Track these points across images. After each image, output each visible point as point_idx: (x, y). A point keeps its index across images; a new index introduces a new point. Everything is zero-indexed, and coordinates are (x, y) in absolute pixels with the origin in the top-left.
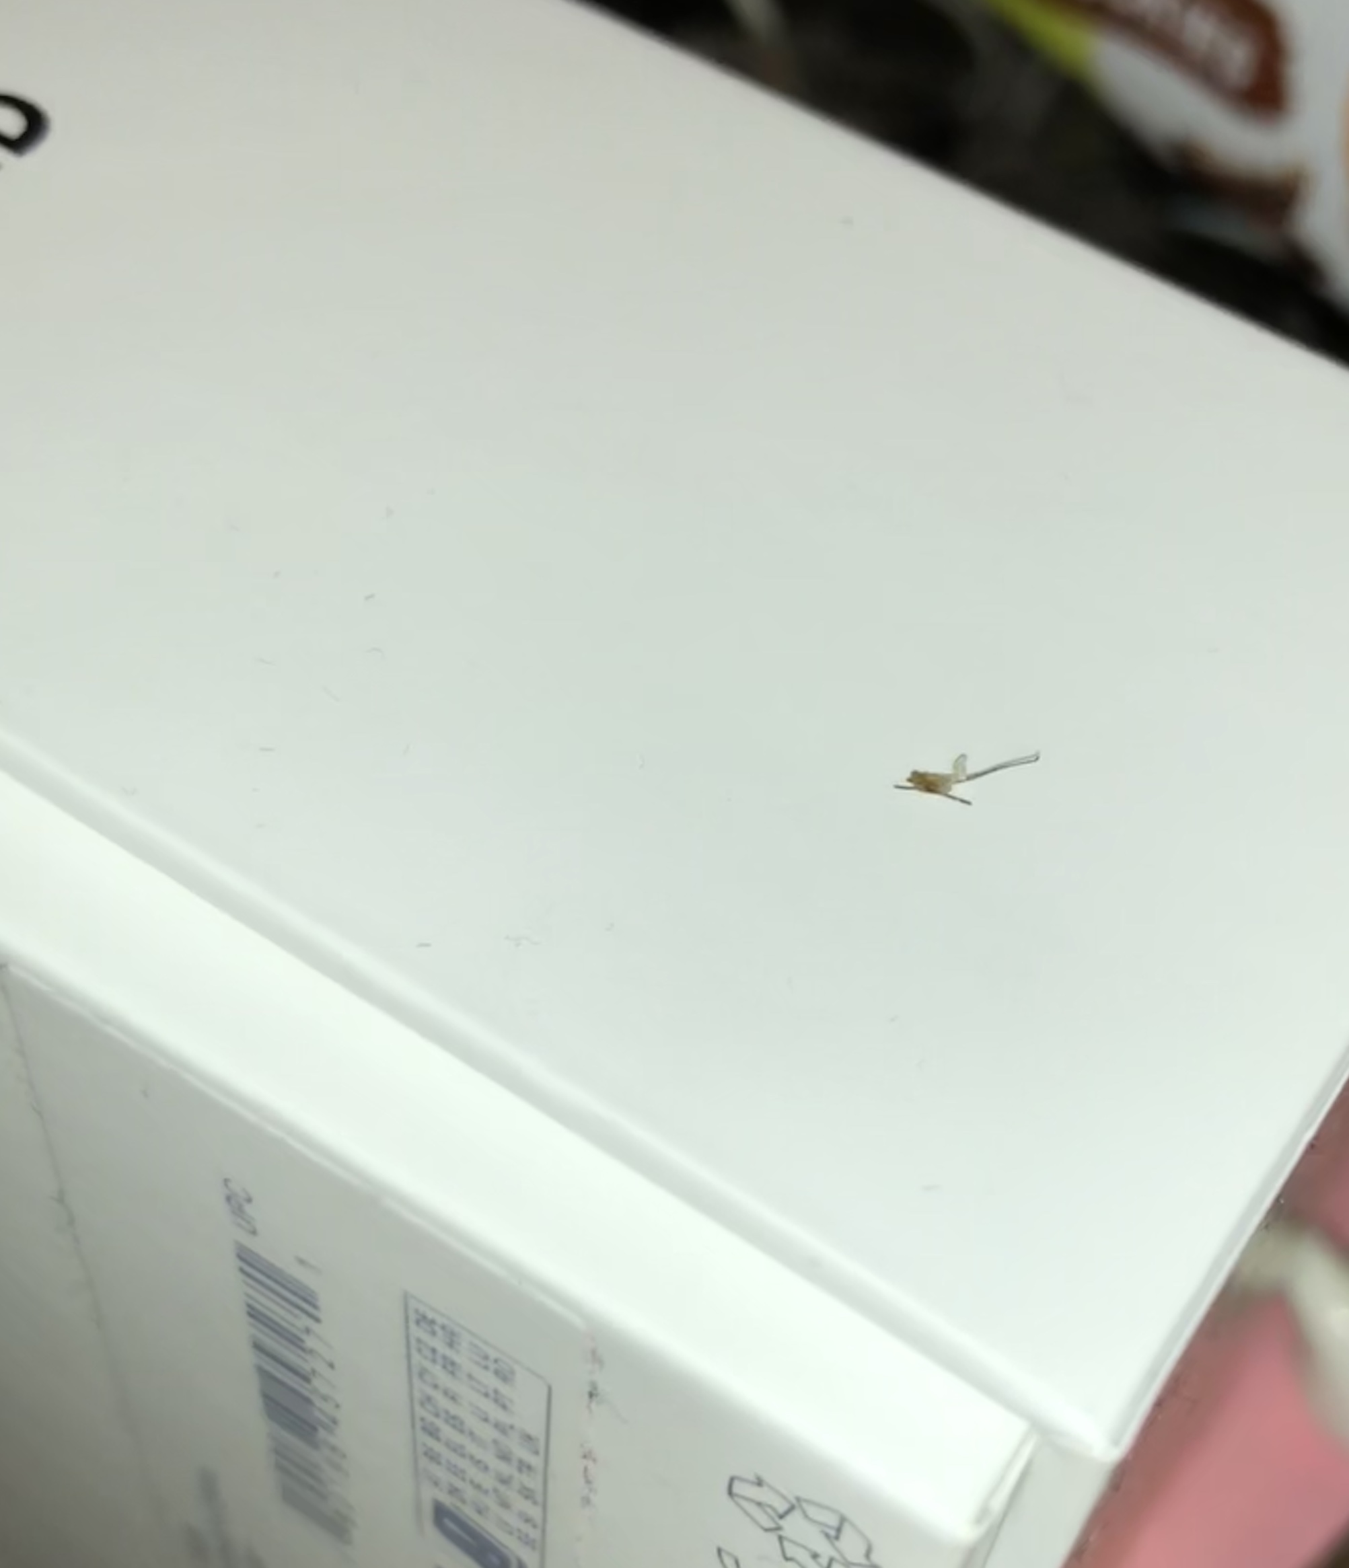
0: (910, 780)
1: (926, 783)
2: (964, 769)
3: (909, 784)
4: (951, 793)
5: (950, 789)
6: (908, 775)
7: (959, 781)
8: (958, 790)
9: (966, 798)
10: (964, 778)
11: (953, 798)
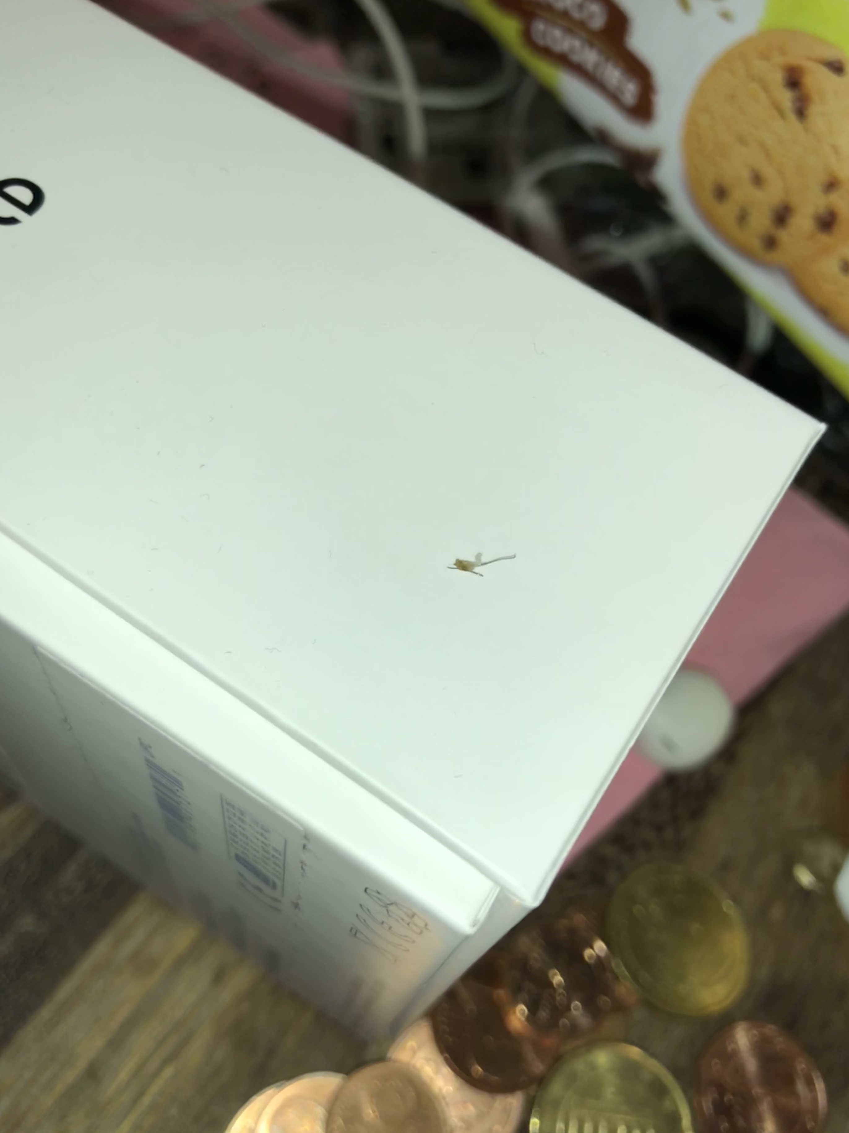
0: (455, 564)
1: (462, 566)
2: (480, 560)
3: (455, 567)
4: (474, 571)
5: (473, 569)
6: (454, 562)
7: (479, 566)
8: (477, 569)
9: (481, 573)
10: (480, 564)
11: (475, 573)
